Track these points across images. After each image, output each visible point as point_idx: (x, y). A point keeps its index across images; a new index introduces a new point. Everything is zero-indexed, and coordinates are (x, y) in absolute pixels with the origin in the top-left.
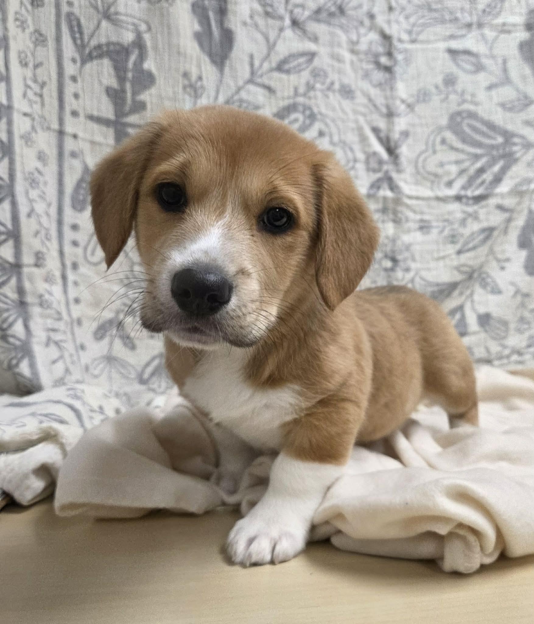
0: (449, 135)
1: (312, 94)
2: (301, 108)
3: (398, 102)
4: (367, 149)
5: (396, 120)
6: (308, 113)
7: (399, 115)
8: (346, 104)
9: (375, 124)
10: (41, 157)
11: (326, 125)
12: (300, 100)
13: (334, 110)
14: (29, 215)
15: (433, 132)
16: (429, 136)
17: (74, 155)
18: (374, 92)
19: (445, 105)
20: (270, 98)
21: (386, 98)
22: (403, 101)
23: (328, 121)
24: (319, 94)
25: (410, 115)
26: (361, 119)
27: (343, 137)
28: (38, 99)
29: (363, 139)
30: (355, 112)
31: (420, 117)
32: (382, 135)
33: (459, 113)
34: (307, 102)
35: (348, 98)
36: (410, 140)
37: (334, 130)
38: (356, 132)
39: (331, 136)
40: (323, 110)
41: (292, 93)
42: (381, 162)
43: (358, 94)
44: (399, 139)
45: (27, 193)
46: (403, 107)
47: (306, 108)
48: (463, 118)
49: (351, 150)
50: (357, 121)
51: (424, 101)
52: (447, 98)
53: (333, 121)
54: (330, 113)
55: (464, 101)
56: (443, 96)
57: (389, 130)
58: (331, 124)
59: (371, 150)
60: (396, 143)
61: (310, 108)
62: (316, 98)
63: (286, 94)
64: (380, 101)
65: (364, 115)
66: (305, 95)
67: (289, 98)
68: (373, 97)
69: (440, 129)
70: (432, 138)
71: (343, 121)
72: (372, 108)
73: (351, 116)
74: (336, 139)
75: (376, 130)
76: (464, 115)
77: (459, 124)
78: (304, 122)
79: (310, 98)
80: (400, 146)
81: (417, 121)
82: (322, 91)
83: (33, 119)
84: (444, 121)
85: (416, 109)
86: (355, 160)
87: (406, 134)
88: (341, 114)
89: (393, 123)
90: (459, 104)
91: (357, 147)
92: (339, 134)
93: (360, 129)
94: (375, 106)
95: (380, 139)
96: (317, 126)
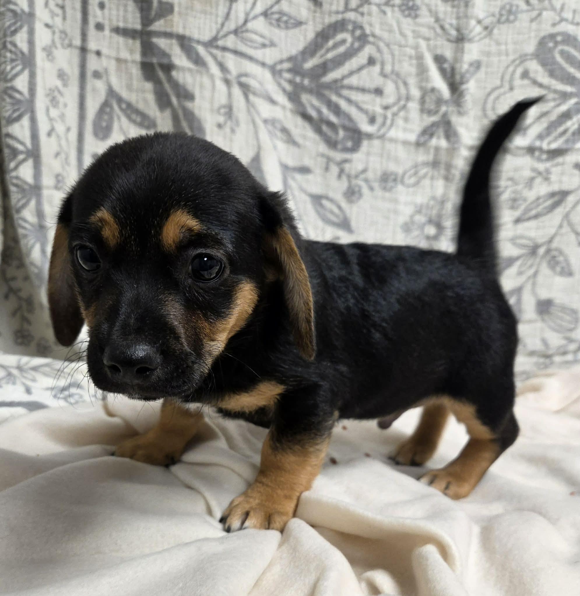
0: (534, 66)
1: (365, 9)
2: (350, 27)
3: (473, 22)
4: (424, 84)
5: (467, 46)
6: (358, 33)
7: (470, 40)
8: (407, 24)
9: (439, 52)
10: (61, 75)
11: (379, 50)
12: (351, 16)
13: (390, 31)
14: (49, 134)
15: (514, 61)
16: (508, 67)
17: (97, 75)
18: (443, 9)
19: (534, 25)
20: (315, 12)
21: (458, 18)
22: (479, 22)
23: (382, 45)
24: (374, 8)
25: (487, 41)
26: (423, 44)
27: (397, 68)
28: (59, 11)
29: (422, 70)
30: (417, 35)
31: (498, 43)
32: (446, 66)
33: (552, 36)
34: (359, 19)
35: (409, 15)
36: (481, 74)
37: (387, 57)
38: (414, 62)
39: (383, 64)
40: (377, 31)
41: (341, 8)
42: (440, 101)
43: (424, 11)
44: (467, 71)
45: (48, 110)
46: (478, 29)
47: (358, 26)
48: (556, 43)
49: (405, 84)
50: (416, 47)
51: (508, 21)
52: (540, 15)
53: (388, 45)
54: (386, 35)
55: (562, 20)
56: (535, 13)
57: (456, 60)
58: (385, 50)
59: (429, 86)
60: (462, 77)
61: (361, 28)
62: (370, 14)
63: (334, 8)
64: (450, 21)
65: (428, 39)
66: (355, 10)
67: (337, 12)
68: (441, 16)
69: (523, 58)
70: (511, 69)
71: (400, 46)
72: (439, 30)
73: (411, 41)
74: (388, 68)
75: (439, 60)
76: (559, 38)
77: (551, 50)
78: (352, 44)
79: (362, 14)
80: (467, 82)
81: (494, 48)
82: (378, 5)
83: (54, 33)
84: (531, 48)
85: (496, 31)
86: (408, 98)
87: (477, 65)
88: (398, 37)
89: (462, 51)
90: (554, 25)
91: (412, 81)
92: (393, 64)
93: (420, 58)
94: (442, 28)
95: (442, 71)
96: (368, 50)
